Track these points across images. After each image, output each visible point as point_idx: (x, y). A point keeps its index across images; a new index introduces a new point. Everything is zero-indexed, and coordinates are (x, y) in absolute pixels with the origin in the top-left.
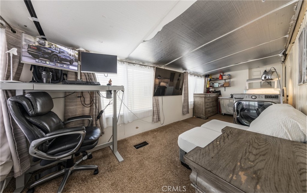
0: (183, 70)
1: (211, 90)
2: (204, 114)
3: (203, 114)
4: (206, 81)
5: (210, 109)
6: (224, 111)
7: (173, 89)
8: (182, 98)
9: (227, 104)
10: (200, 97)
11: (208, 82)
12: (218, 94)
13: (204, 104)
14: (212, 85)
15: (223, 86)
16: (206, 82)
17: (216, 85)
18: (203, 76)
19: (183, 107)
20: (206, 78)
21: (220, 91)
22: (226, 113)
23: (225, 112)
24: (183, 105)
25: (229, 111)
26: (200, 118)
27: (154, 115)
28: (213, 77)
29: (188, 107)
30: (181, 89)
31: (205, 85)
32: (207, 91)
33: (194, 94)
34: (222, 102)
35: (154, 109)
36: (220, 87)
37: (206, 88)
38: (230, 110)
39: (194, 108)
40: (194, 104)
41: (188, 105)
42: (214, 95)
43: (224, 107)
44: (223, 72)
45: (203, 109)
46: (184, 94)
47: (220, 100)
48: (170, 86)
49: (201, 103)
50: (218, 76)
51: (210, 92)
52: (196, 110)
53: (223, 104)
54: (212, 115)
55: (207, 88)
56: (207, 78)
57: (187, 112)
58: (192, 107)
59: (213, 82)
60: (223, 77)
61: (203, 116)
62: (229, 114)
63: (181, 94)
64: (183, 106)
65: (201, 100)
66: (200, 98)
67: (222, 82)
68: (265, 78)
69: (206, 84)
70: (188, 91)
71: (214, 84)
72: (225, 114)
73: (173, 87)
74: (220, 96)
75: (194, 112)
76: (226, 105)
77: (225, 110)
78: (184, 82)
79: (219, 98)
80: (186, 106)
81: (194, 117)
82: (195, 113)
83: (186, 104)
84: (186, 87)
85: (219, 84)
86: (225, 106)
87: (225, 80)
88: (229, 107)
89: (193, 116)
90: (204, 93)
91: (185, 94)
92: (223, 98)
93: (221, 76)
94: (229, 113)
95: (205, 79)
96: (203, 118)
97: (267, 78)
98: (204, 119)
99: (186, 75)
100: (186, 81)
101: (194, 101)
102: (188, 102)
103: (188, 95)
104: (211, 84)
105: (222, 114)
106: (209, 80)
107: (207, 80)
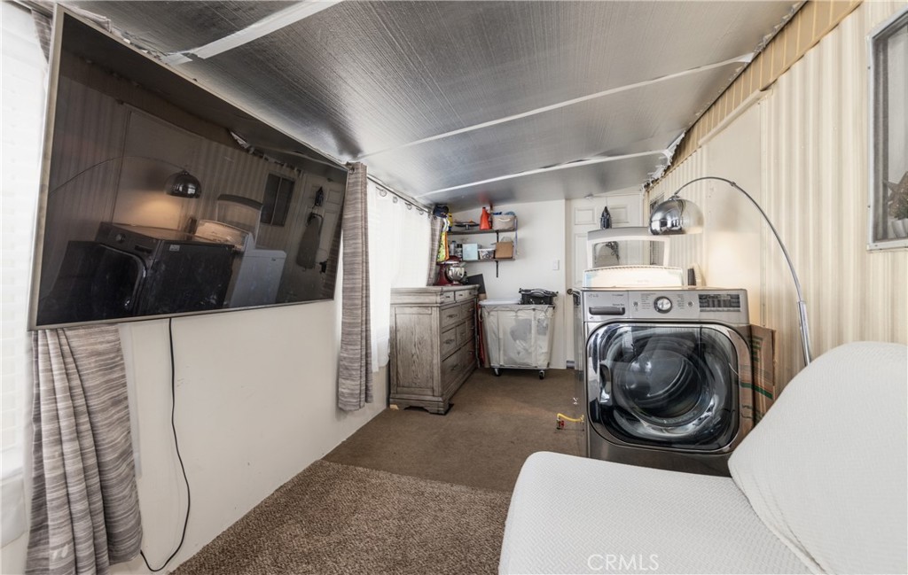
0: (341, 152)
1: (455, 270)
2: (438, 389)
3: (433, 391)
4: (438, 233)
5: (454, 357)
6: (498, 359)
7: (280, 264)
8: (333, 315)
9: (509, 330)
10: (421, 305)
11: (443, 237)
12: (474, 289)
13: (437, 341)
14: (456, 252)
15: (493, 257)
16: (437, 237)
17: (470, 250)
18: (425, 207)
19: (342, 371)
20: (435, 218)
21: (481, 275)
22: (507, 366)
23: (502, 363)
24: (340, 359)
25: (513, 355)
26: (421, 409)
27: (39, 528)
28: (461, 216)
29: (367, 364)
30: (330, 268)
31: (432, 250)
32: (441, 277)
33: (395, 292)
34: (491, 322)
35: (47, 463)
36: (484, 260)
37: (434, 263)
38: (519, 353)
39: (390, 367)
40: (394, 344)
41: (367, 355)
42: (463, 293)
43: (499, 339)
44: (491, 199)
45: (431, 365)
46: (344, 290)
47: (485, 314)
48: (262, 244)
49: (426, 337)
50: (475, 214)
51: (450, 281)
52: (401, 371)
53: (496, 330)
54: (462, 382)
55: (438, 264)
56: (439, 218)
57: (363, 396)
58: (385, 360)
59: (457, 238)
60: (492, 222)
61: (431, 398)
62: (515, 367)
63: (329, 294)
64: (339, 366)
65: (426, 319)
66: (422, 310)
67: (489, 240)
68: (663, 223)
69: (437, 243)
70: (367, 272)
71: (464, 246)
72: (503, 371)
73: (281, 254)
74: (482, 295)
75: (394, 381)
76: (505, 333)
77: (502, 352)
78: (347, 224)
79: (481, 307)
80: (357, 365)
81: (394, 407)
82: (398, 385)
83: (357, 350)
84: (354, 254)
85: (480, 247)
86: (501, 336)
87: (497, 232)
88: (515, 340)
89: (388, 403)
90: (428, 285)
91: (353, 290)
92: (496, 306)
93: (488, 217)
94: (515, 363)
95: (432, 224)
96: (435, 409)
97: (669, 225)
98: (438, 413)
99: (355, 184)
100: (355, 219)
101: (391, 328)
102: (367, 338)
103: (367, 296)
104: (452, 246)
105: (493, 369)
106: (446, 228)
107: (438, 228)
